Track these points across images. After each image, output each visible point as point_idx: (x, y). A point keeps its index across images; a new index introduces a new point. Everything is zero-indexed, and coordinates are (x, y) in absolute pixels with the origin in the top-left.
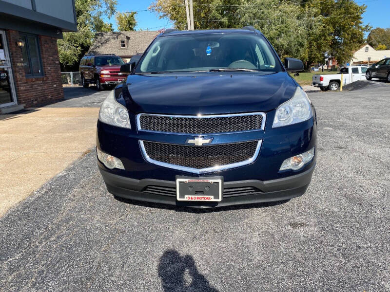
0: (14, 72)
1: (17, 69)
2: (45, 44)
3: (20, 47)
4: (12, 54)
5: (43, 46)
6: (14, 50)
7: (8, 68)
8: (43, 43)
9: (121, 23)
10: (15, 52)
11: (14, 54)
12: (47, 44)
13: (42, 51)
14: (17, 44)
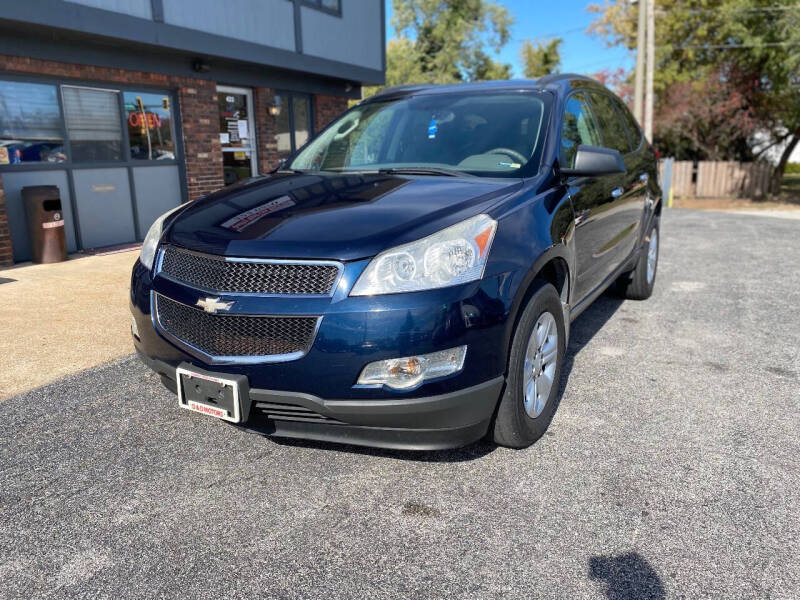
0: (260, 159)
1: (265, 154)
2: (323, 109)
3: (273, 116)
4: (259, 129)
5: (319, 114)
6: (263, 120)
7: (251, 152)
8: (319, 108)
9: (530, 62)
10: (266, 125)
11: (263, 129)
12: (330, 109)
13: (317, 123)
14: (268, 111)
